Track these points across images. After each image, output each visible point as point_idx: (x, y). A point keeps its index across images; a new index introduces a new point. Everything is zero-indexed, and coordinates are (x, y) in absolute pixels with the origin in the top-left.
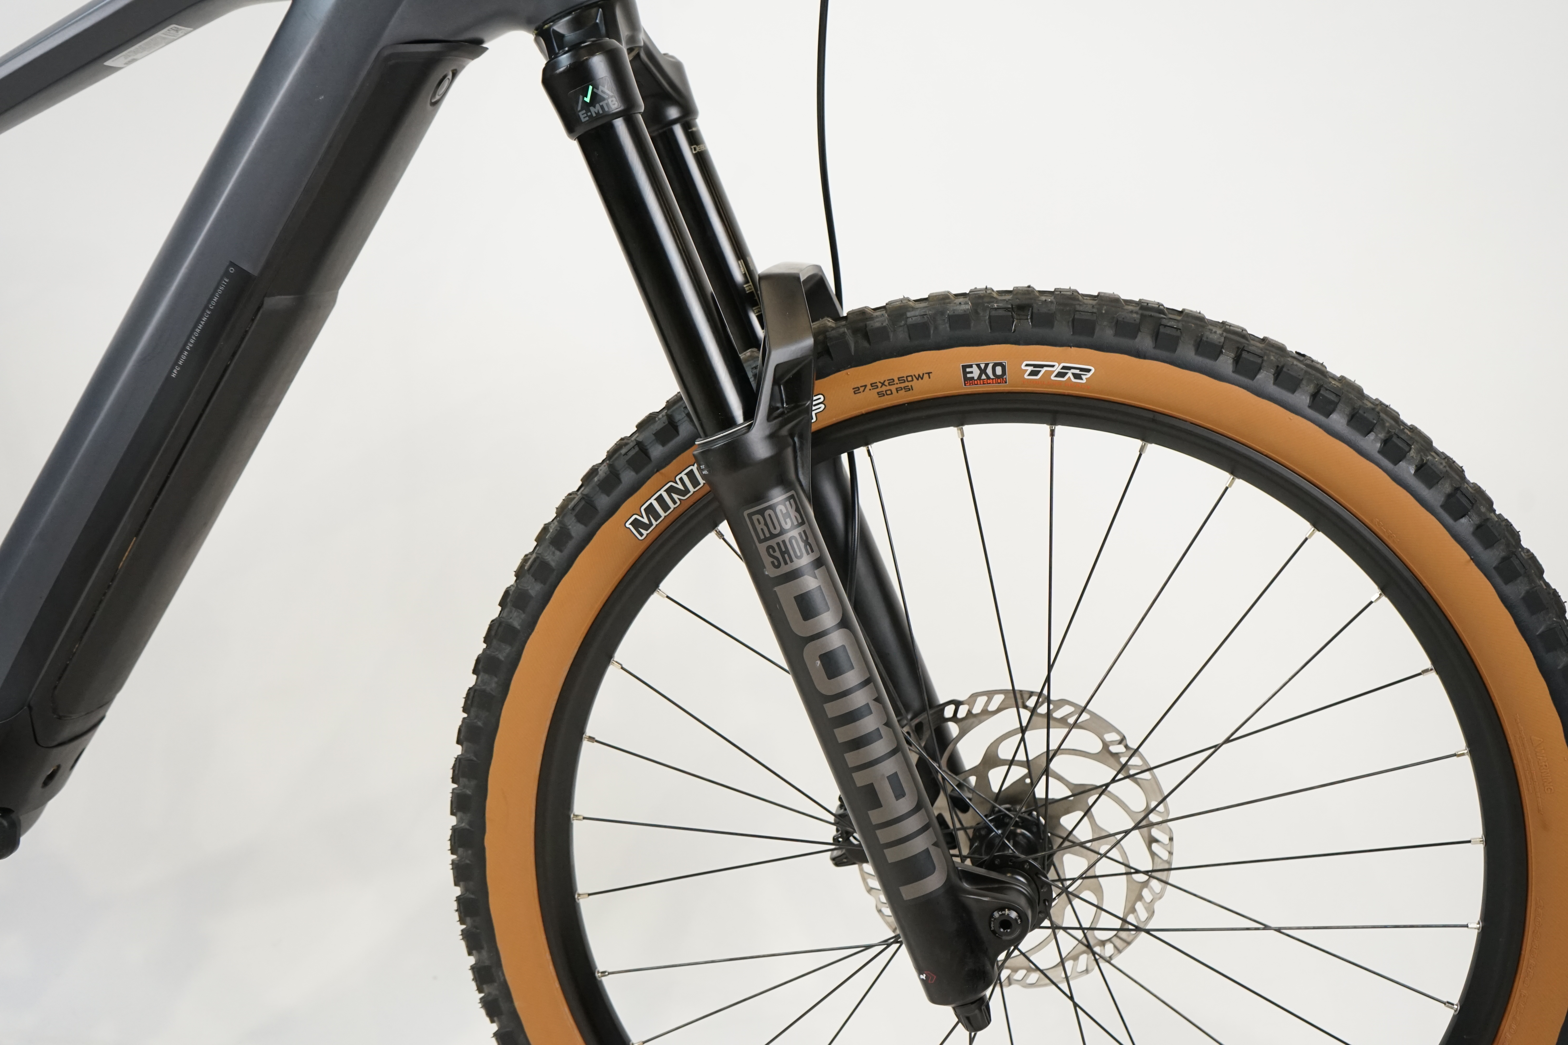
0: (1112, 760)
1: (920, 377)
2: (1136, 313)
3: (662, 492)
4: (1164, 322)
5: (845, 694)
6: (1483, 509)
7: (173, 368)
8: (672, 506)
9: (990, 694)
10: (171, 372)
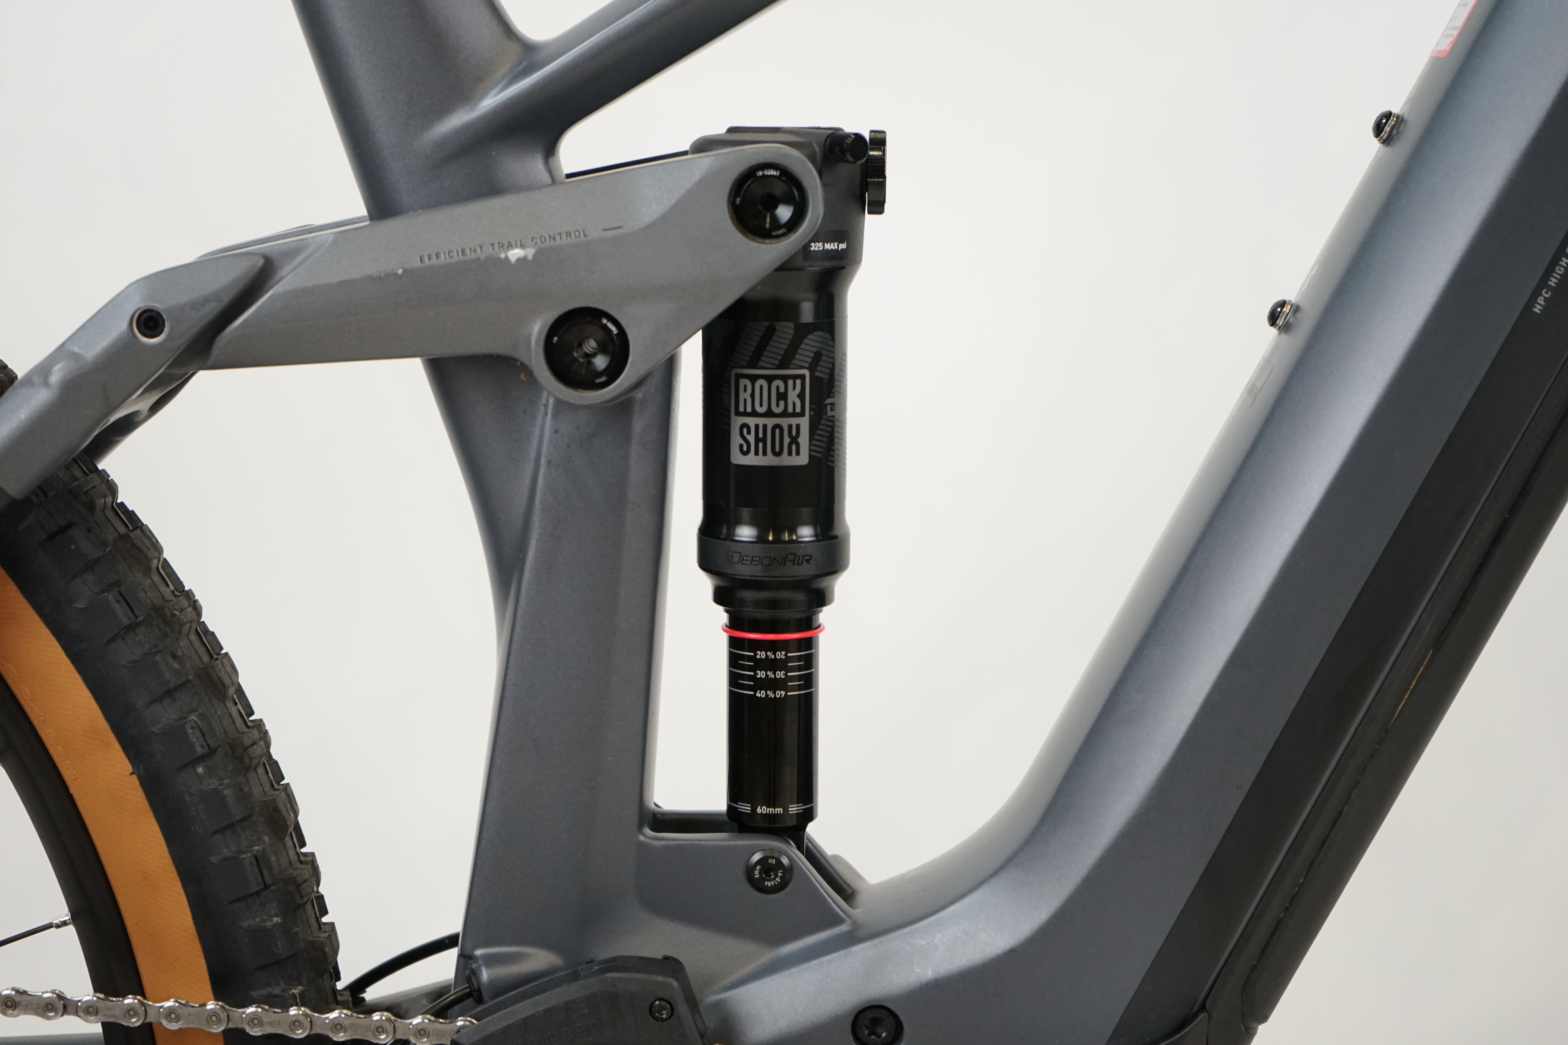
7: (1536, 294)
10: (1532, 301)
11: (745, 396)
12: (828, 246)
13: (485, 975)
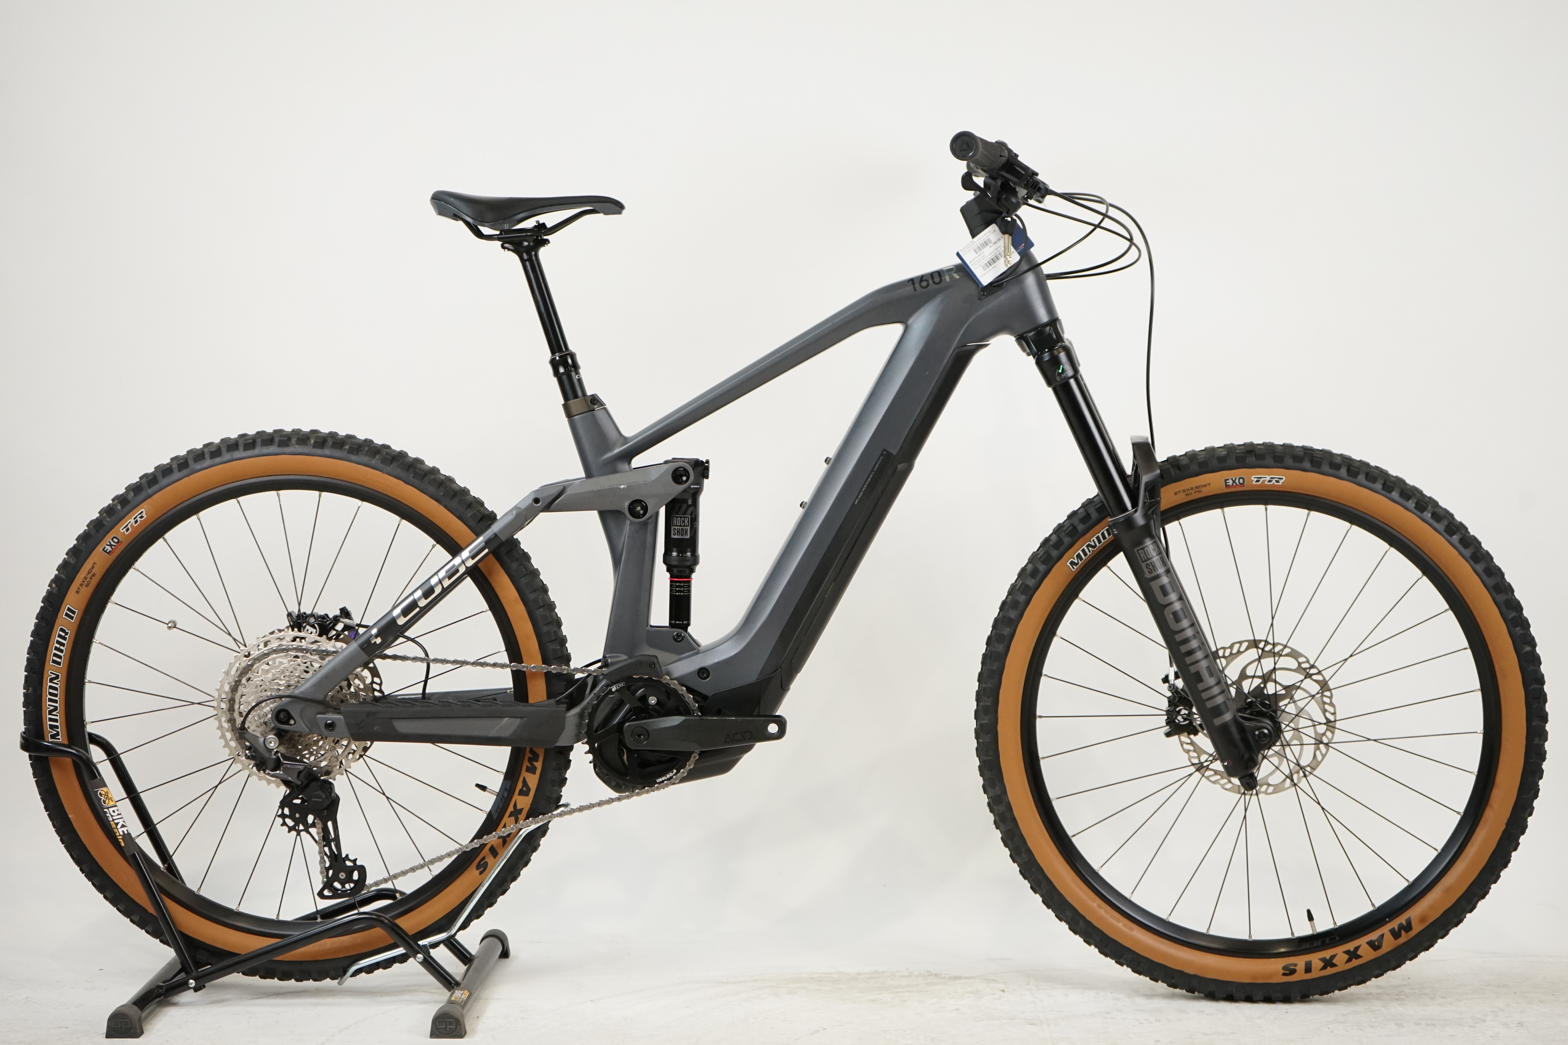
0: (1303, 671)
1: (1205, 486)
2: (1302, 452)
3: (1085, 547)
4: (1315, 455)
5: (1183, 630)
6: (1463, 532)
7: (856, 499)
8: (1088, 553)
9: (1241, 643)
10: (855, 501)
11: (675, 521)
12: (695, 486)
13: (609, 661)
